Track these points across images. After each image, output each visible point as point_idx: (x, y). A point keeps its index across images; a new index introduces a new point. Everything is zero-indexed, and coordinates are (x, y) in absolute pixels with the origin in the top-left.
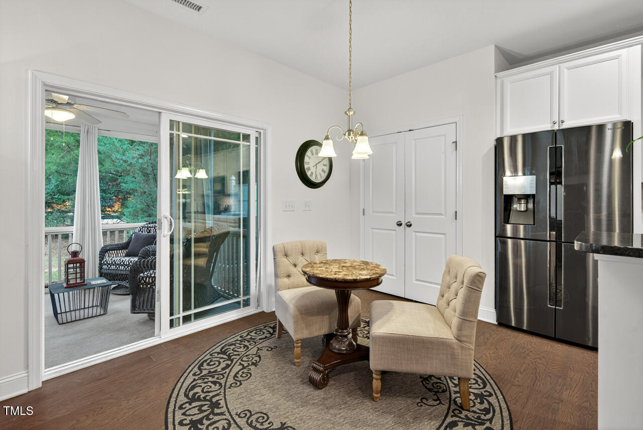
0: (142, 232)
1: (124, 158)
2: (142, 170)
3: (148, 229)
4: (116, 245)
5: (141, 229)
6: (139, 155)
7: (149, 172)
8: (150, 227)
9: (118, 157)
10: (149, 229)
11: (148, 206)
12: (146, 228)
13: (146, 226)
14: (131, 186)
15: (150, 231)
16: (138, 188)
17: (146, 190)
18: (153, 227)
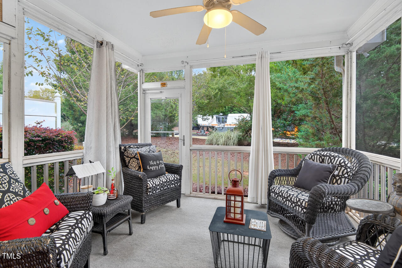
0: (314, 160)
1: (296, 85)
2: (313, 94)
3: (320, 157)
4: (285, 171)
5: (312, 157)
6: (310, 79)
7: (320, 96)
8: (323, 155)
9: (291, 85)
10: (323, 157)
11: (318, 130)
12: (318, 157)
13: (318, 153)
14: (303, 112)
15: (323, 160)
16: (309, 114)
17: (316, 115)
18: (327, 156)
